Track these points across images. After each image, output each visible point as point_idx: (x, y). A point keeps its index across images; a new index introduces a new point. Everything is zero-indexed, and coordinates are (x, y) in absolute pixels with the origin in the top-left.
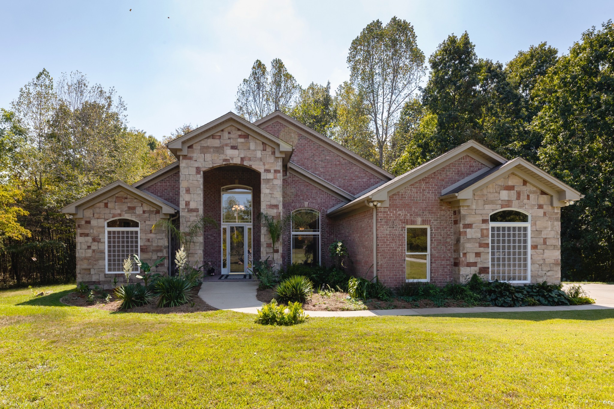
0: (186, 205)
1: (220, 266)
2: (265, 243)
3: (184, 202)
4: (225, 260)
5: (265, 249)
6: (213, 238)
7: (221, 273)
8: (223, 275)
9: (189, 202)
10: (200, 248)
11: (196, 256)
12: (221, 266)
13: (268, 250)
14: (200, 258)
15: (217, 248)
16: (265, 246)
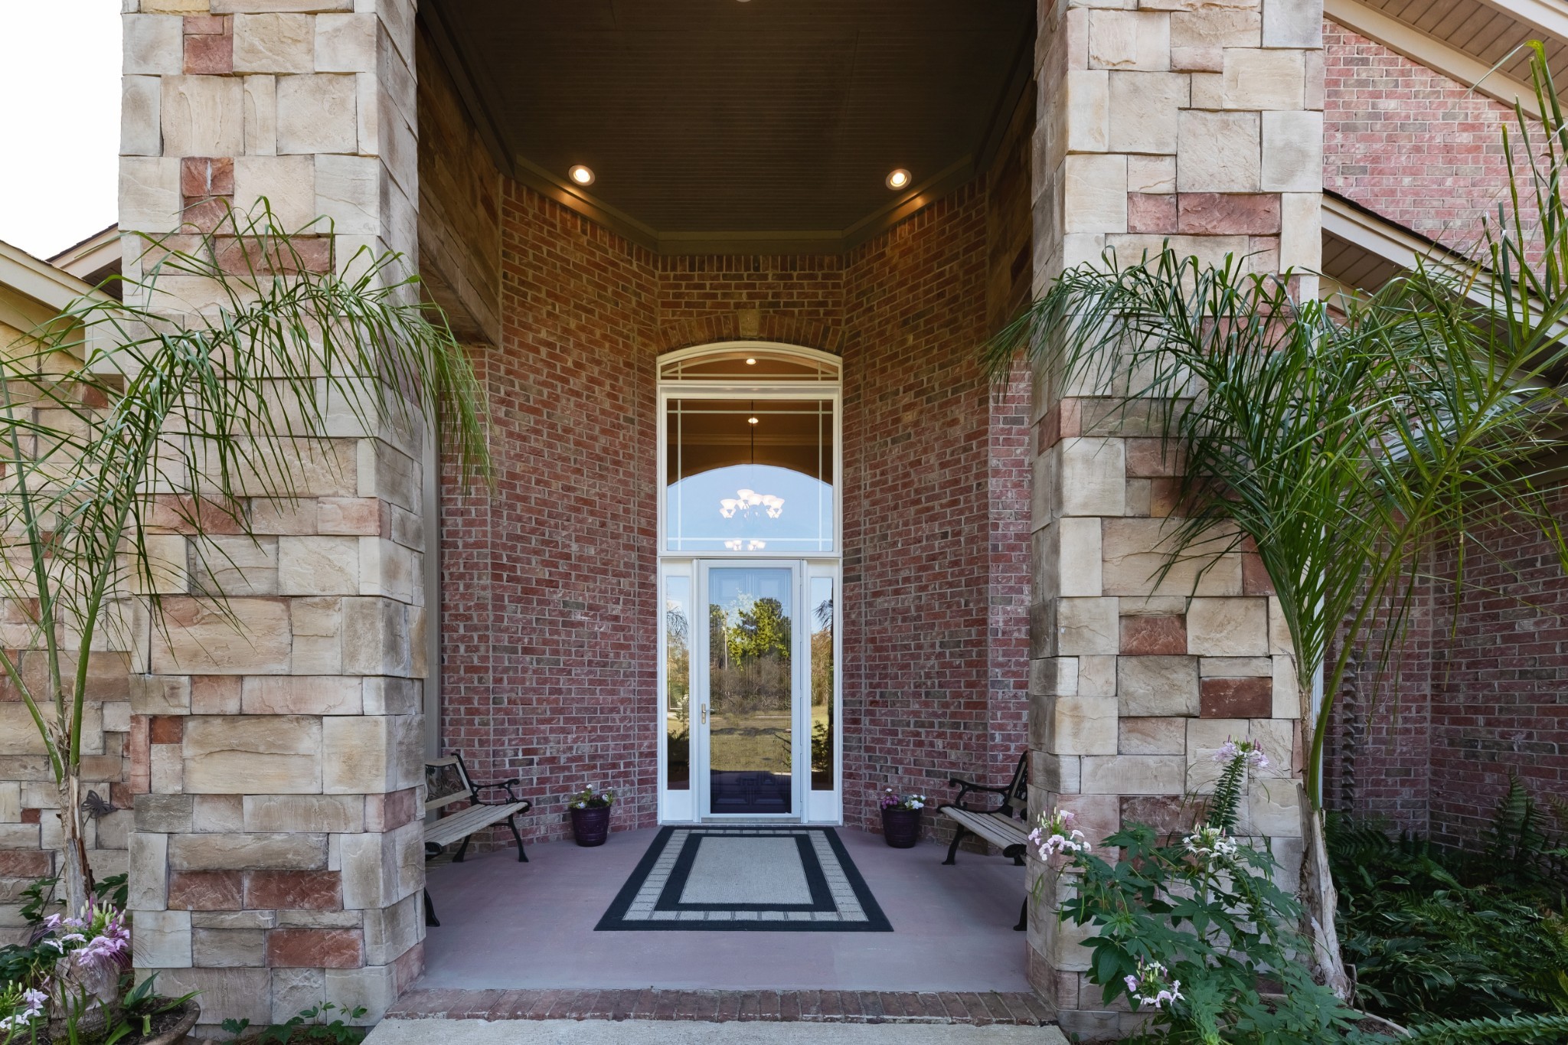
0: (190, 202)
1: (649, 781)
2: (1113, 608)
3: (172, 167)
4: (679, 748)
5: (1103, 679)
6: (604, 627)
7: (654, 815)
8: (668, 831)
9: (224, 171)
10: (351, 656)
11: (308, 740)
12: (654, 781)
13: (1141, 685)
14: (352, 767)
15: (633, 683)
16: (1109, 639)
